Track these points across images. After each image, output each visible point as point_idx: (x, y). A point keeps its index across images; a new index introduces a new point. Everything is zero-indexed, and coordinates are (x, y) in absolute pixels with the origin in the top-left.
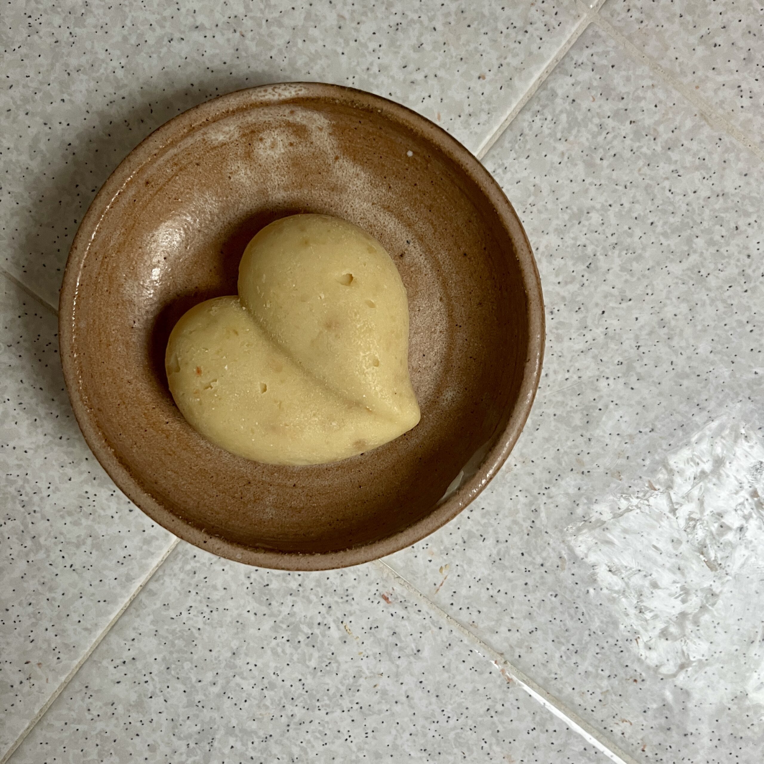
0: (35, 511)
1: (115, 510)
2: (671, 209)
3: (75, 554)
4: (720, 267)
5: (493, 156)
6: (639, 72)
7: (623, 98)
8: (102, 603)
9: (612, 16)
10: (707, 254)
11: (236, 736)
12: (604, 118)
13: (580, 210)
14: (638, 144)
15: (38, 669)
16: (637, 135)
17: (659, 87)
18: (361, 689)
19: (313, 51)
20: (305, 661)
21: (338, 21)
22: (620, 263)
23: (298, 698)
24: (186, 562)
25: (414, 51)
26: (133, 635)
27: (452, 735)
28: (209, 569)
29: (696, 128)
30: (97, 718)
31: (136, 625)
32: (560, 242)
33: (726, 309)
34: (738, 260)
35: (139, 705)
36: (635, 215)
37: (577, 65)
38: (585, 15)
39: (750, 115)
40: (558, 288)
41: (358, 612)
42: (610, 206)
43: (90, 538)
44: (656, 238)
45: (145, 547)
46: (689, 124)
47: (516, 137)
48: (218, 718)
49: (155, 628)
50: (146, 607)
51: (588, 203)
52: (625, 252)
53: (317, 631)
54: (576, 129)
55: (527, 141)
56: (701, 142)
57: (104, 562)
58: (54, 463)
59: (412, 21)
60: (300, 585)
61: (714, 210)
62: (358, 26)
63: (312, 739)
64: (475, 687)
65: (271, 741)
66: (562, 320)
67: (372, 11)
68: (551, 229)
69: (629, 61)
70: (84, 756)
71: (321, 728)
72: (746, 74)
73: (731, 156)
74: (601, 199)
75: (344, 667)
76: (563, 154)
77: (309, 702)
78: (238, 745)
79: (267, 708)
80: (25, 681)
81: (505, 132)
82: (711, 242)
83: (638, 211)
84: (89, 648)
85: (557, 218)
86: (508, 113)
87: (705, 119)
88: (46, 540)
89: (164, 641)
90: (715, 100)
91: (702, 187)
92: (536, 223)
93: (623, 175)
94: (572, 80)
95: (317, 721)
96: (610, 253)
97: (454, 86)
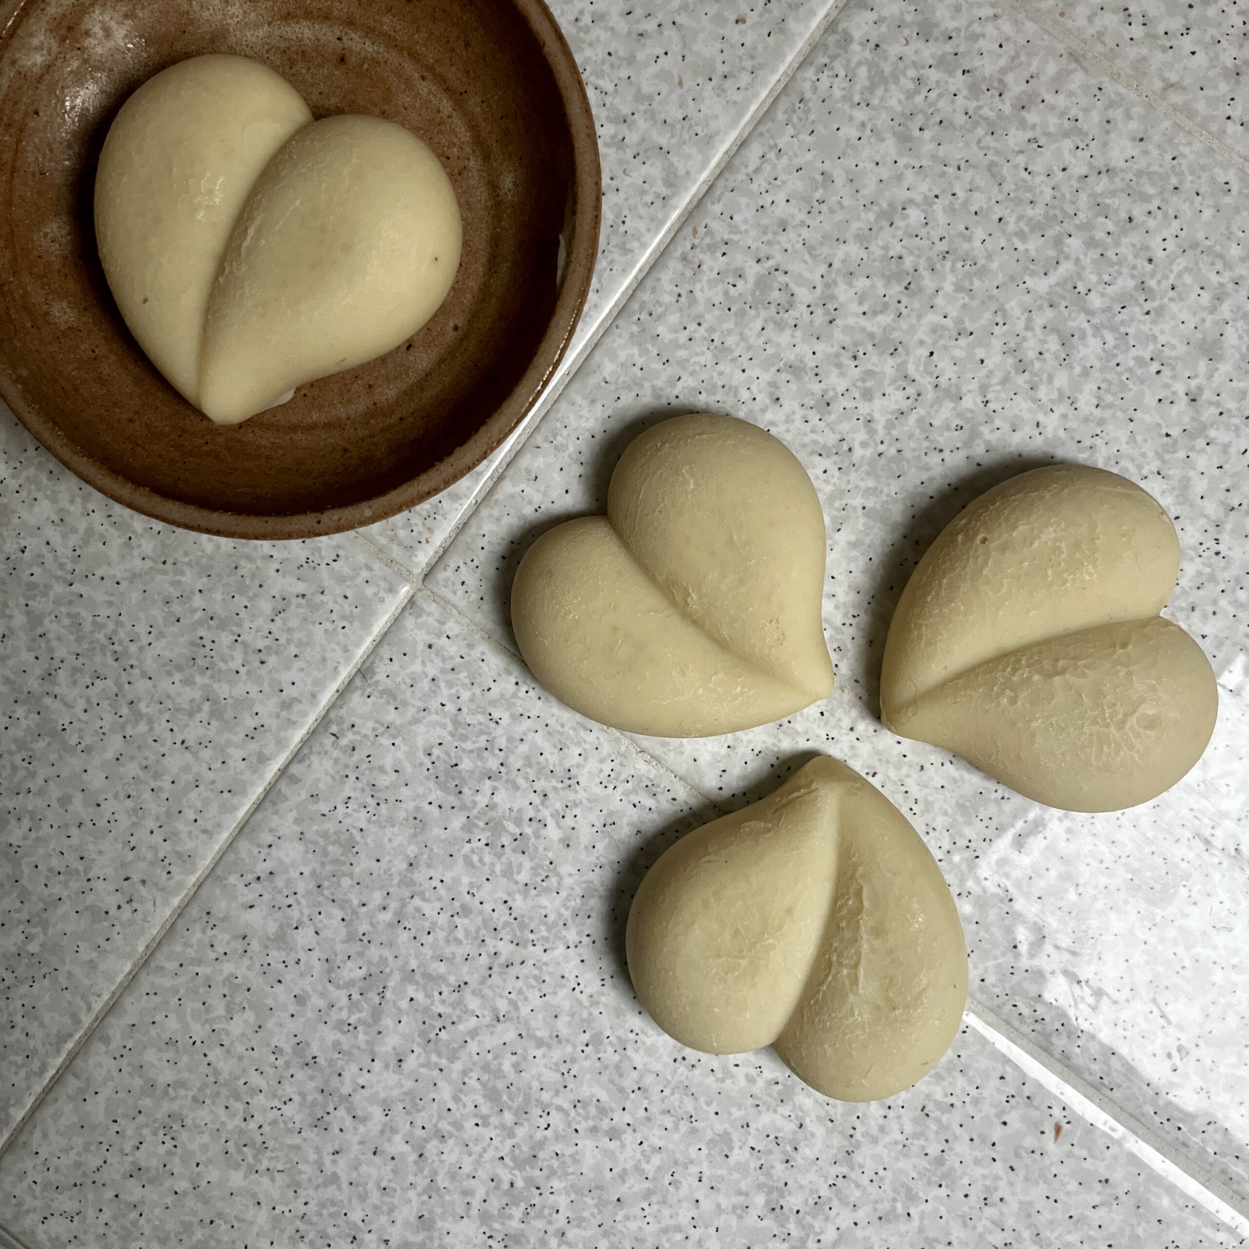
0: (132, 666)
1: (240, 662)
2: (1029, 196)
3: (188, 725)
4: (1106, 278)
5: (761, 134)
7: (950, 38)
8: (226, 794)
10: (1087, 261)
11: (417, 983)
12: (923, 68)
13: (891, 205)
14: (975, 104)
15: (141, 888)
16: (974, 90)
17: (1005, 17)
18: (593, 915)
20: (512, 873)
22: (954, 280)
23: (503, 928)
24: (340, 734)
26: (269, 838)
28: (373, 744)
29: (1062, 76)
31: (273, 824)
32: (863, 254)
33: (1118, 342)
34: (1134, 267)
35: (280, 939)
36: (974, 208)
39: (1144, 51)
40: (863, 322)
41: (585, 801)
42: (937, 197)
43: (208, 703)
44: (1008, 240)
45: (284, 714)
46: (1052, 68)
47: (794, 104)
48: (391, 958)
49: (300, 829)
50: (286, 800)
51: (902, 194)
52: (962, 263)
53: (528, 830)
54: (882, 88)
55: (809, 110)
56: (1071, 94)
57: (227, 736)
58: (156, 597)
60: (502, 764)
61: (1093, 195)
63: (525, 989)
65: (467, 991)
66: (870, 368)
68: (849, 236)
70: (207, 1011)
71: (536, 972)
73: (1117, 114)
74: (924, 187)
75: (568, 881)
76: (863, 125)
77: (518, 933)
78: (420, 996)
79: (458, 942)
80: (125, 906)
81: (777, 98)
82: (1091, 243)
83: (979, 201)
84: (209, 859)
85: (859, 219)
86: (782, 69)
87: (1077, 61)
88: (148, 706)
89: (313, 848)
90: (1091, 31)
91: (1074, 161)
92: (827, 227)
93: (955, 151)
94: (873, 16)
95: (532, 962)
96: (938, 267)
97: (701, 36)
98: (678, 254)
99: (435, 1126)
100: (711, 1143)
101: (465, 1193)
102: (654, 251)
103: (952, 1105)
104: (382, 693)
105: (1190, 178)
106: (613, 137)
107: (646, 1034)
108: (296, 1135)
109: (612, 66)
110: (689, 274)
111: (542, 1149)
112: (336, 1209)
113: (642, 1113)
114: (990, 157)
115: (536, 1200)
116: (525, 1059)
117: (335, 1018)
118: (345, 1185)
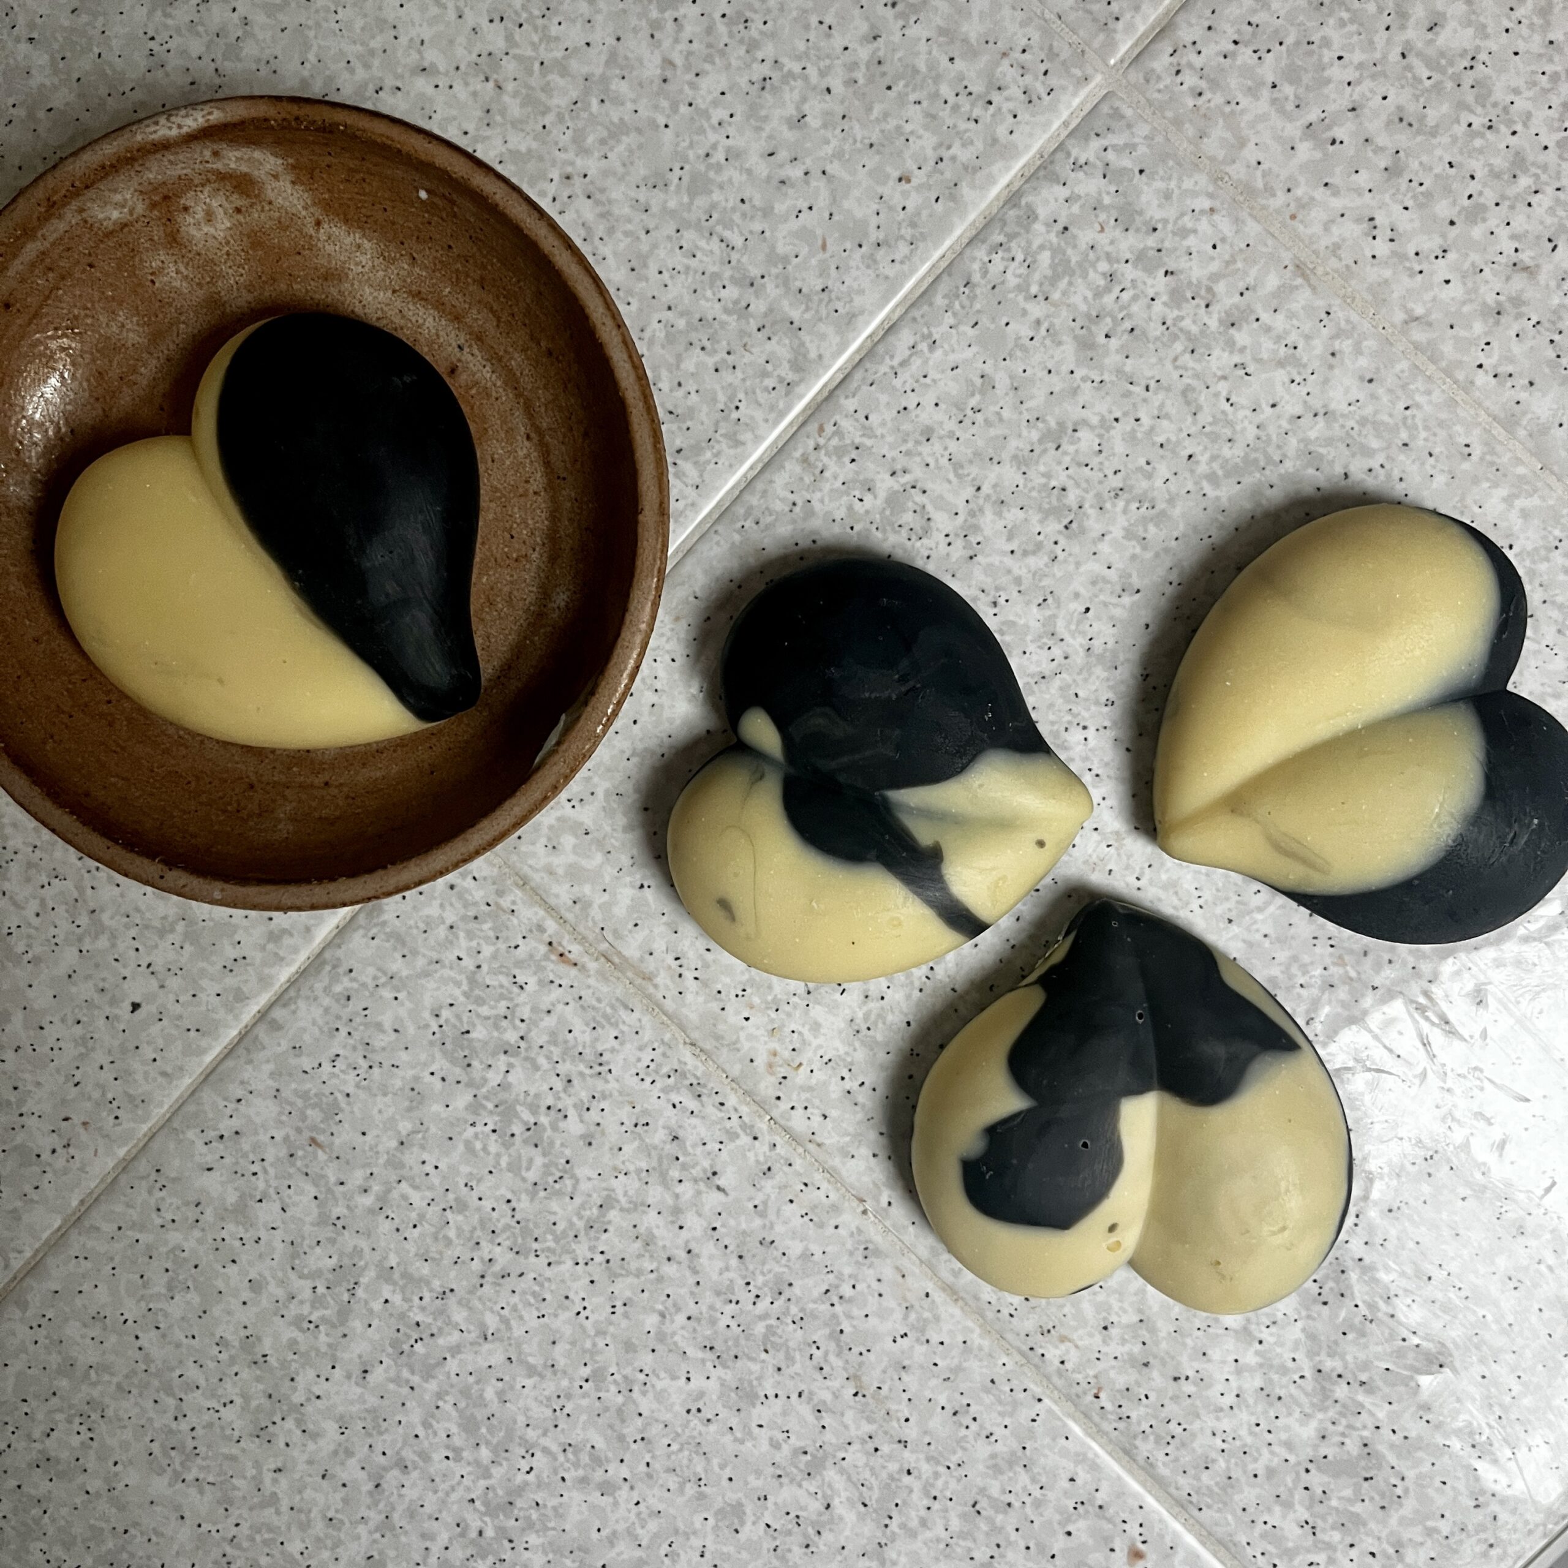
2: (1228, 432)
3: (156, 946)
5: (914, 319)
6: (1188, 184)
8: (193, 1033)
9: (1147, 81)
11: (395, 1284)
12: (1118, 261)
13: (1061, 425)
14: (1176, 313)
15: (82, 1130)
16: (1176, 297)
17: (1224, 212)
18: (611, 1229)
19: (616, 120)
20: (519, 1169)
21: (663, 69)
22: (1126, 524)
23: (503, 1231)
24: (335, 979)
25: (791, 128)
26: (239, 1094)
27: (760, 1328)
28: (372, 995)
29: (1284, 292)
30: (171, 1225)
31: (246, 1076)
32: (1021, 481)
35: (240, 1212)
36: (1160, 439)
37: (1076, 166)
38: (1098, 78)
39: (1387, 273)
40: (1009, 561)
41: (616, 1094)
42: (1117, 420)
43: (183, 923)
44: (1196, 483)
45: (270, 947)
46: (1272, 281)
47: (957, 288)
48: (367, 1251)
49: (276, 1085)
50: (264, 1048)
51: (1076, 413)
52: (1137, 505)
53: (544, 1120)
54: (1066, 280)
55: (975, 296)
56: (1293, 315)
57: (201, 964)
59: (791, 75)
60: (522, 1038)
61: (1306, 441)
62: (696, 79)
63: (520, 1306)
64: (807, 1249)
65: (452, 1300)
66: (1011, 618)
67: (722, 54)
68: (1005, 456)
69: (1171, 163)
70: (145, 1286)
71: (537, 1288)
72: (1387, 198)
73: (1345, 346)
74: (1101, 407)
75: (584, 1186)
76: (1038, 322)
77: (520, 1240)
78: (397, 1299)
79: (449, 1242)
80: (59, 1150)
81: (938, 278)
83: (1167, 431)
84: (166, 1107)
85: (1019, 436)
86: (948, 243)
87: (1304, 276)
88: (112, 918)
89: (289, 1108)
90: (1325, 242)
91: (1287, 397)
92: (980, 443)
93: (1144, 367)
94: (1064, 192)
95: (533, 1275)
96: (1108, 506)
97: (856, 193)
98: (797, 454)
99: (398, 1453)
100: (720, 1513)
101: (424, 1536)
102: (770, 447)
103: (1009, 1505)
104: (389, 936)
105: (1423, 434)
106: (736, 302)
107: (658, 1376)
108: (233, 1443)
109: (744, 215)
110: (808, 479)
111: (520, 1496)
112: (271, 1536)
113: (643, 1468)
114: (1185, 380)
115: (508, 1555)
116: (512, 1388)
117: (293, 1313)
118: (284, 1507)
